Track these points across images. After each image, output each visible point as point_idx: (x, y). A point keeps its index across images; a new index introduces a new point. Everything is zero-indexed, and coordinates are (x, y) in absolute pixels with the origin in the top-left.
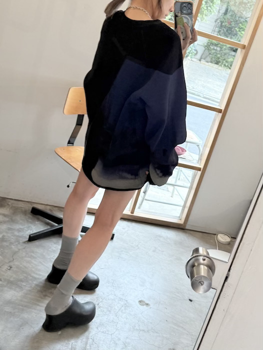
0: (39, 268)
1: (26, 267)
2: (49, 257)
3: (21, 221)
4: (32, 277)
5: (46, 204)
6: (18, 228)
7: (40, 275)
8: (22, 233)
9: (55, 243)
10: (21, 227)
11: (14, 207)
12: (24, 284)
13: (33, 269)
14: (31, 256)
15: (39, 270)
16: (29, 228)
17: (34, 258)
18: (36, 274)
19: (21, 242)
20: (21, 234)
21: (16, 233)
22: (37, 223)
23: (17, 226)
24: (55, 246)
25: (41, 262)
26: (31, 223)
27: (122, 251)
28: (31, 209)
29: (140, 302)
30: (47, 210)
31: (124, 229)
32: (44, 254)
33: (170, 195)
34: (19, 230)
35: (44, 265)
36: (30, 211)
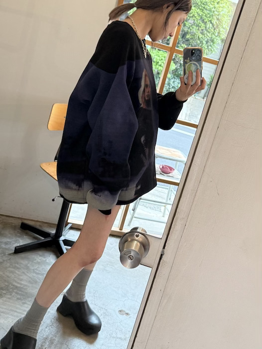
0: (22, 277)
1: (8, 277)
2: (33, 268)
3: (9, 235)
4: (13, 285)
5: (36, 220)
6: (5, 241)
7: (21, 284)
8: (9, 246)
9: (40, 256)
10: (9, 240)
11: (4, 222)
12: (4, 292)
13: (15, 279)
14: (15, 266)
15: (21, 280)
16: (16, 241)
17: (18, 268)
18: (18, 283)
19: (7, 254)
20: (7, 247)
21: (3, 246)
22: (25, 237)
23: (5, 240)
24: (40, 258)
25: (24, 273)
26: (19, 237)
27: (107, 264)
28: (20, 224)
29: (120, 311)
30: (37, 226)
31: (112, 244)
32: (28, 265)
33: (162, 215)
34: (6, 243)
35: (27, 275)
36: (20, 227)
